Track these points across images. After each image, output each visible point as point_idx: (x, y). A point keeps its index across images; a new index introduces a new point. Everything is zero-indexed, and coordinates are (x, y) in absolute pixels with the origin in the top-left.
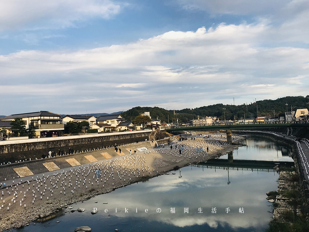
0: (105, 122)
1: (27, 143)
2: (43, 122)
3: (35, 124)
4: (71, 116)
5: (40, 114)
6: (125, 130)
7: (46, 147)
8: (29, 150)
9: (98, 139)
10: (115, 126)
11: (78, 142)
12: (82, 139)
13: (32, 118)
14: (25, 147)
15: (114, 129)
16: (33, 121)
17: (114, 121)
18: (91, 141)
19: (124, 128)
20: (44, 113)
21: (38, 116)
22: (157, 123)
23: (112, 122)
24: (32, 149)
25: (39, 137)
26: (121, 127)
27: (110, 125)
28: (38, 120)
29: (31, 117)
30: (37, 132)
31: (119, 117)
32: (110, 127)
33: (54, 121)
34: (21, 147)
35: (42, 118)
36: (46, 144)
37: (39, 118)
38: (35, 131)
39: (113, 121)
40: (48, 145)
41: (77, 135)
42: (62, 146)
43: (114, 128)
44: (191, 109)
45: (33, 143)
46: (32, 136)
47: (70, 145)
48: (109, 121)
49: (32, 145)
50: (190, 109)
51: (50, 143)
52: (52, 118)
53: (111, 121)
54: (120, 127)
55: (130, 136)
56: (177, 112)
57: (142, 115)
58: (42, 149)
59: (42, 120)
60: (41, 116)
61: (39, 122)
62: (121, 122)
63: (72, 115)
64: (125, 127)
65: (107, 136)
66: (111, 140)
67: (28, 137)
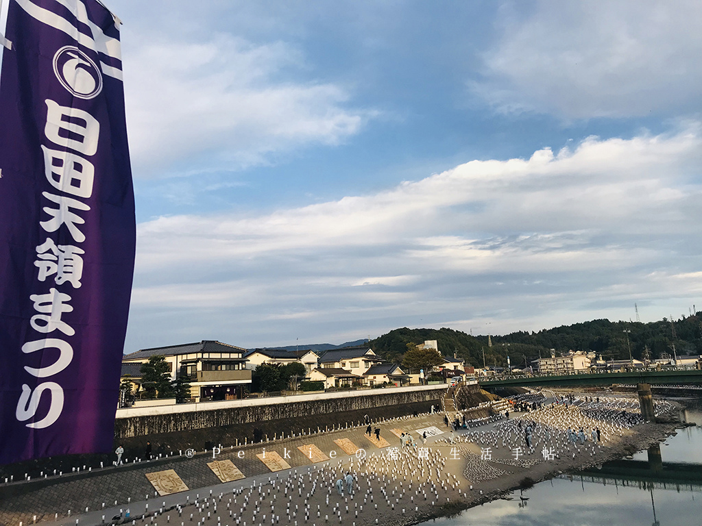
0: (337, 365)
1: (174, 415)
2: (208, 364)
3: (189, 371)
4: (266, 352)
5: (201, 347)
6: (384, 385)
7: (214, 423)
8: (177, 429)
9: (326, 405)
10: (361, 375)
11: (282, 413)
12: (292, 404)
13: (185, 357)
14: (170, 422)
15: (358, 382)
16: (186, 363)
17: (358, 362)
18: (310, 409)
19: (380, 379)
20: (209, 346)
21: (197, 353)
22: (455, 367)
23: (353, 365)
24: (185, 428)
25: (198, 400)
26: (375, 378)
27: (348, 372)
28: (197, 361)
29: (182, 354)
30: (194, 389)
31: (368, 353)
32: (349, 375)
33: (231, 363)
34: (162, 422)
35: (206, 356)
36: (214, 416)
37: (200, 355)
38: (190, 387)
39: (355, 362)
40: (218, 419)
41: (280, 395)
42: (247, 421)
43: (358, 378)
44: (531, 334)
45: (186, 413)
46: (182, 398)
47: (265, 419)
48: (347, 362)
49: (184, 418)
50: (527, 333)
51: (222, 415)
52: (225, 356)
53: (351, 362)
54: (371, 377)
55: (398, 400)
56: (497, 339)
57: (420, 347)
58: (206, 429)
59: (205, 361)
60: (203, 352)
61: (199, 366)
62: (372, 363)
63: (267, 350)
64: (385, 377)
65: (347, 399)
66: (355, 407)
67: (174, 401)
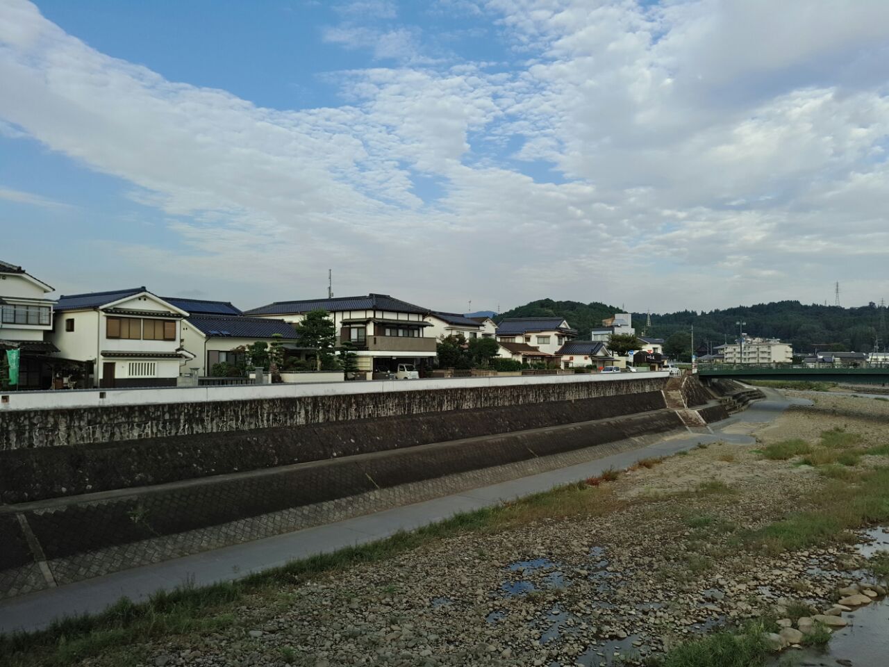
0: (519, 340)
3: (354, 335)
4: (441, 316)
10: (552, 353)
13: (347, 316)
15: (548, 364)
16: (350, 323)
17: (549, 337)
19: (580, 361)
25: (369, 376)
26: (572, 359)
27: (535, 349)
28: (367, 322)
29: (343, 311)
30: (364, 360)
31: (562, 326)
32: (536, 353)
35: (379, 315)
37: (370, 315)
48: (533, 337)
52: (403, 317)
53: (538, 337)
57: (609, 322)
59: (379, 323)
60: (375, 310)
61: (370, 330)
64: (586, 358)
67: (340, 376)
